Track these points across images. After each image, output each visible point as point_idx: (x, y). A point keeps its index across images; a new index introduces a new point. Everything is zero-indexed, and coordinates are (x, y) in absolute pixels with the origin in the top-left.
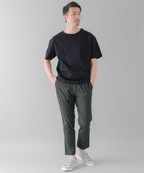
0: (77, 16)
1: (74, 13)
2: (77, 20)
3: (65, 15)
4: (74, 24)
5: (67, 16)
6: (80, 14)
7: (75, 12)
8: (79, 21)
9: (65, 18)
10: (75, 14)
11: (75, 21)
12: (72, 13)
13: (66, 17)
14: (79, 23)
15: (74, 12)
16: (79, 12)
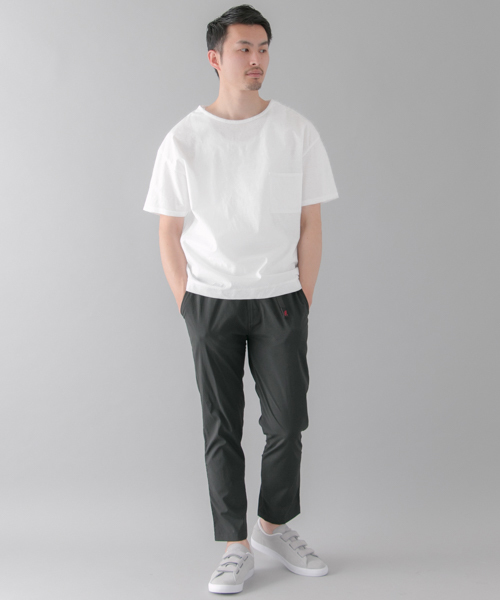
0: (254, 58)
1: (246, 46)
2: (254, 71)
3: (212, 52)
4: (244, 86)
5: (221, 54)
6: (264, 51)
7: (249, 43)
8: (262, 74)
9: (214, 60)
10: (247, 50)
11: (246, 74)
12: (237, 46)
13: (218, 56)
14: (259, 81)
15: (245, 43)
16: (264, 44)
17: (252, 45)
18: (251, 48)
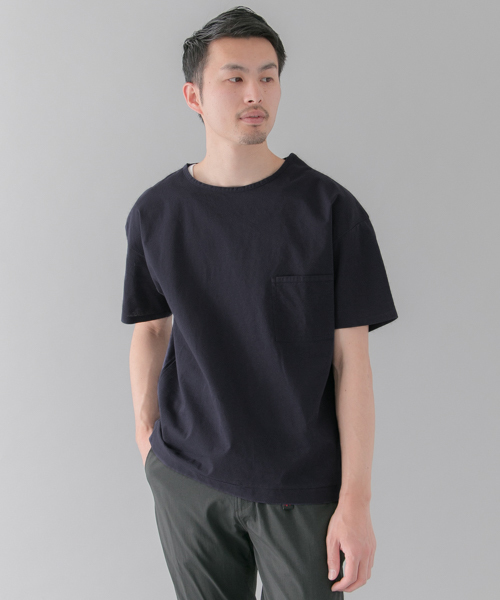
0: (250, 91)
1: (236, 73)
2: (252, 112)
3: (189, 85)
4: (237, 134)
5: (201, 89)
6: (268, 79)
7: (241, 68)
8: (267, 118)
10: (239, 80)
11: (239, 118)
12: (224, 74)
13: (197, 91)
14: (262, 129)
15: (235, 67)
16: (270, 67)
17: (248, 71)
18: (245, 76)
